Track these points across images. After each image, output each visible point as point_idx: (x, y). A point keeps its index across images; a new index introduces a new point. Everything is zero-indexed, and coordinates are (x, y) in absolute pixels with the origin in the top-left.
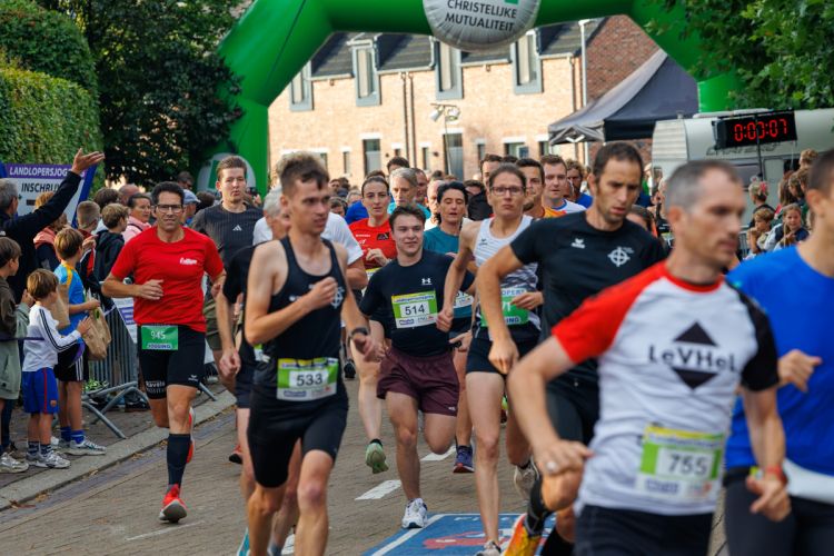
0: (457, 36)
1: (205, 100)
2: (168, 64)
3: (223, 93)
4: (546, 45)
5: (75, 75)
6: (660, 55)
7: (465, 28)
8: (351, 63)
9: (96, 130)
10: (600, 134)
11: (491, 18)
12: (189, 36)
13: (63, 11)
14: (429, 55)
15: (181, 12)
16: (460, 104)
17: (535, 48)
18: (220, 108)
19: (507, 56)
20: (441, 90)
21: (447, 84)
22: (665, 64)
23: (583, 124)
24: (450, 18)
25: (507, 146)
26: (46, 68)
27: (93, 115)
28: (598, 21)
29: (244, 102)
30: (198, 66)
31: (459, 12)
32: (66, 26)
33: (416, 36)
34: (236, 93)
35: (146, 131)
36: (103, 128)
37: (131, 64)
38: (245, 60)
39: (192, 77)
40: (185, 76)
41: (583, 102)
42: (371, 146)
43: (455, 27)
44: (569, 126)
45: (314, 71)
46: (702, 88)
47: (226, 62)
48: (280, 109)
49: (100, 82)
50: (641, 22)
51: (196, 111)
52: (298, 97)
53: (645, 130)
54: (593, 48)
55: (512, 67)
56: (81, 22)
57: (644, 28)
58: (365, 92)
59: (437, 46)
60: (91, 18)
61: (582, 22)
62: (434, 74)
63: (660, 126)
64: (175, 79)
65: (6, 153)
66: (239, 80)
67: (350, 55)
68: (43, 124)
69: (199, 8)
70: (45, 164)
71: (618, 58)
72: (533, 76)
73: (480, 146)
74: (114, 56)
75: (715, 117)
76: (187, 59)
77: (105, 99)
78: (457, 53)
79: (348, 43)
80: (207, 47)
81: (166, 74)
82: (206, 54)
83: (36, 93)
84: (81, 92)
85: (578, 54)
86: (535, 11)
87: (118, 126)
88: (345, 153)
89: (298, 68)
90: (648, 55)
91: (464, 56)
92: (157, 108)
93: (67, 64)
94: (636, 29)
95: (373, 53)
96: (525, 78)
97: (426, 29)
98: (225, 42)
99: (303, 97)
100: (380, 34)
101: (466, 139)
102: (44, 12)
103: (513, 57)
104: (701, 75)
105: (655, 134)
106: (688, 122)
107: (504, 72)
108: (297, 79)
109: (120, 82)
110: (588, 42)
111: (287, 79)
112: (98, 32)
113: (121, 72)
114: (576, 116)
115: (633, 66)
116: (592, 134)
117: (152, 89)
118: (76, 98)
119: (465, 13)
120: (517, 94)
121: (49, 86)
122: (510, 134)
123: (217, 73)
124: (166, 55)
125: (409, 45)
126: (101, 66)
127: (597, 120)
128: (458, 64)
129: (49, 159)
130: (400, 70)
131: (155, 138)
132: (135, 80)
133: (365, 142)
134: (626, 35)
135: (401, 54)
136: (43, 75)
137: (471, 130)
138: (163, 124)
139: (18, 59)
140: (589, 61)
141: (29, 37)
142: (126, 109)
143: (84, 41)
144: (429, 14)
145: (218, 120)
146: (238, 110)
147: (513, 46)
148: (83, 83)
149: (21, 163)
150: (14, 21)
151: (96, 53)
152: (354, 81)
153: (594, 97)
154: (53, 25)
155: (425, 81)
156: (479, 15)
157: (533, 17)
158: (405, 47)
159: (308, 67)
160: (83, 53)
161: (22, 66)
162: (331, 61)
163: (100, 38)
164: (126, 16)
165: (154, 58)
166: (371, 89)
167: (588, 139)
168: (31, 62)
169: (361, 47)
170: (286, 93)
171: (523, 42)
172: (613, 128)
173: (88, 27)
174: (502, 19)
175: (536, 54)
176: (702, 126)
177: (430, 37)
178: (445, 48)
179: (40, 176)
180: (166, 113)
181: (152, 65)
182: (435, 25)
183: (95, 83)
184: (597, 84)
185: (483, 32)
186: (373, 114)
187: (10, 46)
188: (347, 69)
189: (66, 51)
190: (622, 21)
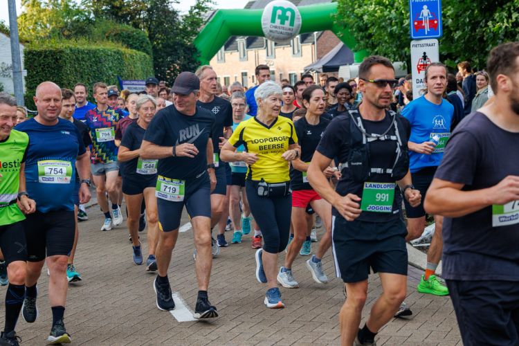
0: (273, 38)
1: (188, 59)
2: (176, 47)
3: (195, 56)
4: (303, 40)
5: (145, 50)
6: (341, 44)
7: (276, 35)
8: (237, 47)
9: (152, 69)
10: (321, 70)
11: (285, 31)
12: (183, 38)
13: (141, 29)
14: (263, 44)
15: (180, 29)
16: (274, 60)
17: (299, 41)
18: (194, 62)
19: (290, 44)
20: (268, 55)
21: (270, 54)
22: (343, 46)
23: (315, 67)
24: (271, 31)
25: (290, 75)
26: (135, 48)
27: (151, 64)
28: (320, 32)
29: (201, 59)
30: (186, 48)
31: (274, 29)
32: (142, 34)
33: (260, 38)
34: (199, 57)
35: (169, 69)
36: (155, 68)
37: (163, 47)
38: (202, 45)
39: (184, 51)
40: (182, 51)
41: (315, 60)
42: (244, 74)
43: (273, 34)
44: (310, 68)
45: (225, 49)
46: (355, 55)
47: (196, 46)
48: (214, 62)
49: (153, 53)
50: (335, 32)
51: (185, 63)
52: (220, 58)
53: (336, 69)
54: (319, 41)
55: (292, 48)
56: (147, 33)
57: (336, 35)
58: (242, 56)
59: (267, 41)
60: (150, 31)
61: (315, 33)
62: (265, 51)
63: (341, 68)
64: (178, 52)
65: (122, 76)
66: (200, 52)
67: (237, 44)
68: (134, 67)
69: (187, 28)
70: (135, 80)
71: (327, 45)
72: (298, 51)
73: (281, 75)
74: (158, 44)
75: (359, 64)
76: (183, 45)
77: (155, 59)
78: (273, 43)
79: (237, 40)
80: (189, 41)
81: (176, 50)
82: (189, 44)
83: (132, 56)
84: (147, 56)
85: (314, 43)
86: (300, 29)
87: (160, 68)
88: (236, 77)
89: (219, 48)
90: (337, 44)
91: (276, 44)
92: (173, 62)
93: (142, 47)
94: (334, 35)
95: (245, 43)
96: (296, 52)
97: (263, 35)
98: (196, 39)
99: (221, 58)
100: (248, 37)
101: (276, 72)
102: (135, 29)
103: (292, 44)
104: (356, 51)
105: (340, 70)
106: (351, 66)
107: (289, 50)
108: (219, 52)
109: (160, 53)
110: (317, 40)
111: (216, 52)
112: (153, 36)
113: (160, 49)
114: (313, 65)
115: (332, 48)
116: (319, 71)
117: (171, 55)
118: (145, 58)
119: (276, 29)
120: (293, 57)
121: (136, 54)
122: (290, 70)
123: (192, 50)
124: (176, 44)
125: (258, 41)
126: (154, 47)
127: (320, 65)
128: (274, 47)
129: (136, 79)
130: (254, 49)
131: (172, 72)
132: (165, 52)
133: (242, 73)
134: (330, 37)
135: (254, 43)
136: (134, 50)
137: (278, 69)
138: (175, 68)
139: (126, 45)
140: (317, 46)
141: (129, 38)
142: (162, 62)
143: (148, 39)
144: (264, 30)
145: (193, 66)
146: (199, 62)
147: (292, 41)
148: (148, 53)
149: (127, 80)
150: (124, 32)
151: (152, 43)
152: (238, 53)
153: (319, 58)
154: (137, 34)
155: (262, 52)
156: (281, 30)
157: (299, 31)
158: (255, 41)
159: (223, 48)
160: (148, 43)
161: (127, 47)
162: (231, 46)
163: (153, 38)
164: (162, 30)
165: (172, 44)
166: (244, 55)
167: (317, 72)
168: (131, 46)
169: (241, 41)
170: (216, 56)
171: (295, 39)
172: (326, 69)
173: (150, 35)
174: (288, 31)
175: (300, 44)
176: (355, 67)
177: (264, 38)
178: (269, 42)
179: (133, 84)
180: (176, 63)
181: (171, 47)
182: (266, 34)
183: (152, 53)
184: (320, 54)
185: (282, 36)
186: (245, 64)
187: (123, 41)
188: (236, 49)
189: (142, 43)
190: (329, 32)
